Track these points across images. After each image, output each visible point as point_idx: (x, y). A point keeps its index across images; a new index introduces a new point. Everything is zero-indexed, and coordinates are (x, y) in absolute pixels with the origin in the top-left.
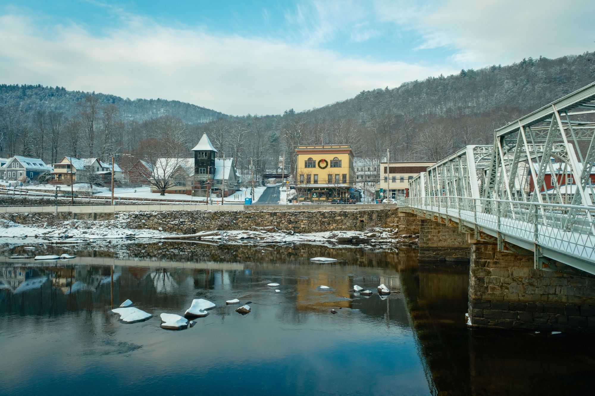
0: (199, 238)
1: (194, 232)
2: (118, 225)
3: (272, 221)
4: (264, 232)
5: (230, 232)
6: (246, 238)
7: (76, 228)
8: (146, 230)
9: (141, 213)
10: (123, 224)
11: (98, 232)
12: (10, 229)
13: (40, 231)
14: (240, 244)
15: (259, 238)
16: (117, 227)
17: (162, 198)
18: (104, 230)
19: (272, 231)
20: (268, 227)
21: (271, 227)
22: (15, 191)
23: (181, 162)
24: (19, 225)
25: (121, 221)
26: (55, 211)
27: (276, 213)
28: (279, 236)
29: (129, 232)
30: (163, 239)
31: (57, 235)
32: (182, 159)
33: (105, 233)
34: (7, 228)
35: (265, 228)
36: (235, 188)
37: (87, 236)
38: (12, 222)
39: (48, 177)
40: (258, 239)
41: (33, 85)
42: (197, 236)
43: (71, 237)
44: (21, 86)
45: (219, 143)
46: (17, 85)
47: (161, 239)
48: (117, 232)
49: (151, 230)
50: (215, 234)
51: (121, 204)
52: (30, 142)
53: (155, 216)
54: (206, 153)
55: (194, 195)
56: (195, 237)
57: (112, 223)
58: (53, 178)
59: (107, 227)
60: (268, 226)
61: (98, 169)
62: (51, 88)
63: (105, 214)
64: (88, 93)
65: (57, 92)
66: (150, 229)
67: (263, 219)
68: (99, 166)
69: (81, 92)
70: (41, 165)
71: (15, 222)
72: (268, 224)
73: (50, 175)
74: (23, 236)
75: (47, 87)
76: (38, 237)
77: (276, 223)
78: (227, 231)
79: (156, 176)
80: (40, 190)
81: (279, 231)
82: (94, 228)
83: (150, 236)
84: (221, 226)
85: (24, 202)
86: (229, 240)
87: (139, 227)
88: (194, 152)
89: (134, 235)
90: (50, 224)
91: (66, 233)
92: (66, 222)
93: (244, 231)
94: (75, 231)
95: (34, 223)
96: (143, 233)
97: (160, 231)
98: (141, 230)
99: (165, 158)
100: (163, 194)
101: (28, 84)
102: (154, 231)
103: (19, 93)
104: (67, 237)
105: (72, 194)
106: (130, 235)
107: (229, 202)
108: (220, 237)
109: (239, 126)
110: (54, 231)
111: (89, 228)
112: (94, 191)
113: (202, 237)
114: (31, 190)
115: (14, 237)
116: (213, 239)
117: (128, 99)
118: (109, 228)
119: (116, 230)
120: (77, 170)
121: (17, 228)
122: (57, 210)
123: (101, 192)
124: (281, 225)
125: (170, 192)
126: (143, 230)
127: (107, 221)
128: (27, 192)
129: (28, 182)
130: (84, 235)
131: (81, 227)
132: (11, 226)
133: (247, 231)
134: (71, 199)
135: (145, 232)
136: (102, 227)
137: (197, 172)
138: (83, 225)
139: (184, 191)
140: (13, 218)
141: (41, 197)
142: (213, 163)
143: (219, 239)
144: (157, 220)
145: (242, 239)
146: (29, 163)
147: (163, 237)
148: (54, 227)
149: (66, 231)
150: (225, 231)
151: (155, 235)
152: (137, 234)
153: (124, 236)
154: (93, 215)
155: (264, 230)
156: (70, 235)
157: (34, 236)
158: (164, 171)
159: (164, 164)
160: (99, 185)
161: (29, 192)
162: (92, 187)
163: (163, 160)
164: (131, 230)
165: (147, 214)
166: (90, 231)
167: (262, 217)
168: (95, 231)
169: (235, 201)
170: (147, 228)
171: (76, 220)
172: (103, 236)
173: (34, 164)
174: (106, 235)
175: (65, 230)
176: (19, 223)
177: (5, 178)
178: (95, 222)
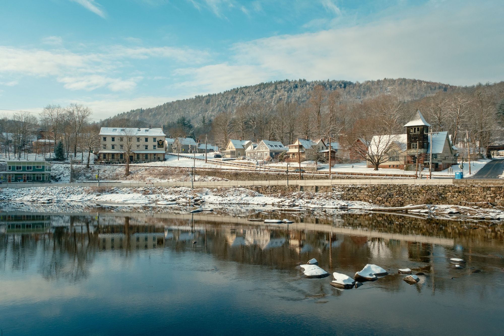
0: (406, 211)
1: (402, 205)
2: (334, 196)
3: (485, 196)
4: (475, 207)
5: (438, 206)
6: (455, 213)
7: (301, 198)
8: (358, 202)
9: (353, 186)
10: (339, 196)
11: (318, 202)
12: (256, 198)
13: (277, 200)
14: (448, 219)
15: (470, 213)
16: (334, 199)
17: (376, 172)
18: (322, 200)
19: (485, 207)
20: (481, 203)
21: (484, 203)
22: (261, 168)
23: (393, 138)
24: (262, 195)
25: (336, 194)
26: (286, 184)
27: (490, 187)
28: (493, 212)
29: (343, 203)
30: (372, 210)
31: (287, 204)
32: (393, 136)
33: (323, 203)
34: (253, 197)
35: (477, 203)
36: (451, 162)
37: (309, 205)
38: (257, 193)
39: (285, 156)
40: (468, 214)
41: (282, 80)
42: (404, 209)
43: (297, 206)
44: (274, 82)
45: (438, 117)
46: (271, 82)
47: (370, 210)
48: (333, 203)
49: (362, 202)
50: (422, 207)
51: (338, 178)
52: (275, 128)
53: (366, 189)
54: (418, 129)
55: (407, 169)
56: (402, 210)
57: (330, 194)
58: (289, 157)
59: (325, 198)
60: (480, 201)
61: (323, 148)
62: (295, 81)
63: (324, 187)
64: (324, 81)
65: (300, 83)
66: (361, 200)
67: (475, 194)
68: (324, 145)
69: (318, 81)
70: (280, 146)
71: (259, 192)
72: (480, 199)
73: (286, 154)
74: (264, 203)
75: (293, 80)
76: (274, 205)
77: (489, 199)
78: (435, 205)
79: (370, 152)
80: (279, 167)
81: (494, 207)
82: (315, 199)
83: (361, 207)
84: (429, 200)
85: (267, 177)
86: (437, 215)
87: (352, 199)
88: (406, 128)
89: (347, 206)
90: (283, 195)
91: (294, 202)
92: (294, 194)
93: (453, 206)
94: (301, 200)
95: (272, 194)
96: (355, 204)
97: (370, 203)
98: (353, 202)
99: (378, 135)
100: (377, 169)
101: (279, 80)
102: (365, 203)
103: (272, 88)
104: (294, 206)
105: (301, 170)
106: (344, 205)
107: (442, 176)
108: (427, 210)
109: (459, 98)
110: (285, 200)
111: (311, 199)
112: (319, 167)
113: (409, 210)
114: (273, 167)
115: (258, 204)
116: (419, 212)
117: (357, 82)
118: (327, 199)
119: (332, 201)
120: (306, 149)
121: (260, 197)
122: (288, 183)
123: (324, 168)
124: (496, 201)
125: (384, 167)
126: (355, 202)
127: (325, 193)
128: (269, 169)
129: (271, 161)
130: (307, 204)
131: (305, 197)
132: (256, 196)
133: (456, 206)
134: (299, 174)
135: (356, 203)
136: (321, 198)
137: (409, 147)
138: (307, 196)
139: (397, 166)
140: (257, 189)
141: (278, 173)
142: (426, 138)
143: (426, 213)
144: (367, 193)
145: (451, 213)
146: (272, 146)
147: (372, 209)
148: (286, 197)
149: (294, 201)
150: (432, 205)
151: (366, 207)
152: (350, 205)
153: (338, 206)
154: (314, 188)
155: (476, 205)
156: (297, 204)
157: (271, 203)
158: (378, 148)
159: (377, 141)
160: (323, 162)
161: (270, 168)
162: (317, 164)
163: (376, 138)
164: (345, 201)
165: (358, 187)
166: (312, 201)
167: (473, 192)
168: (315, 201)
169: (448, 175)
170: (359, 200)
171: (301, 192)
172: (322, 206)
173: (276, 146)
174: (324, 205)
175: (293, 199)
176: (262, 193)
177: (256, 158)
178: (316, 194)
